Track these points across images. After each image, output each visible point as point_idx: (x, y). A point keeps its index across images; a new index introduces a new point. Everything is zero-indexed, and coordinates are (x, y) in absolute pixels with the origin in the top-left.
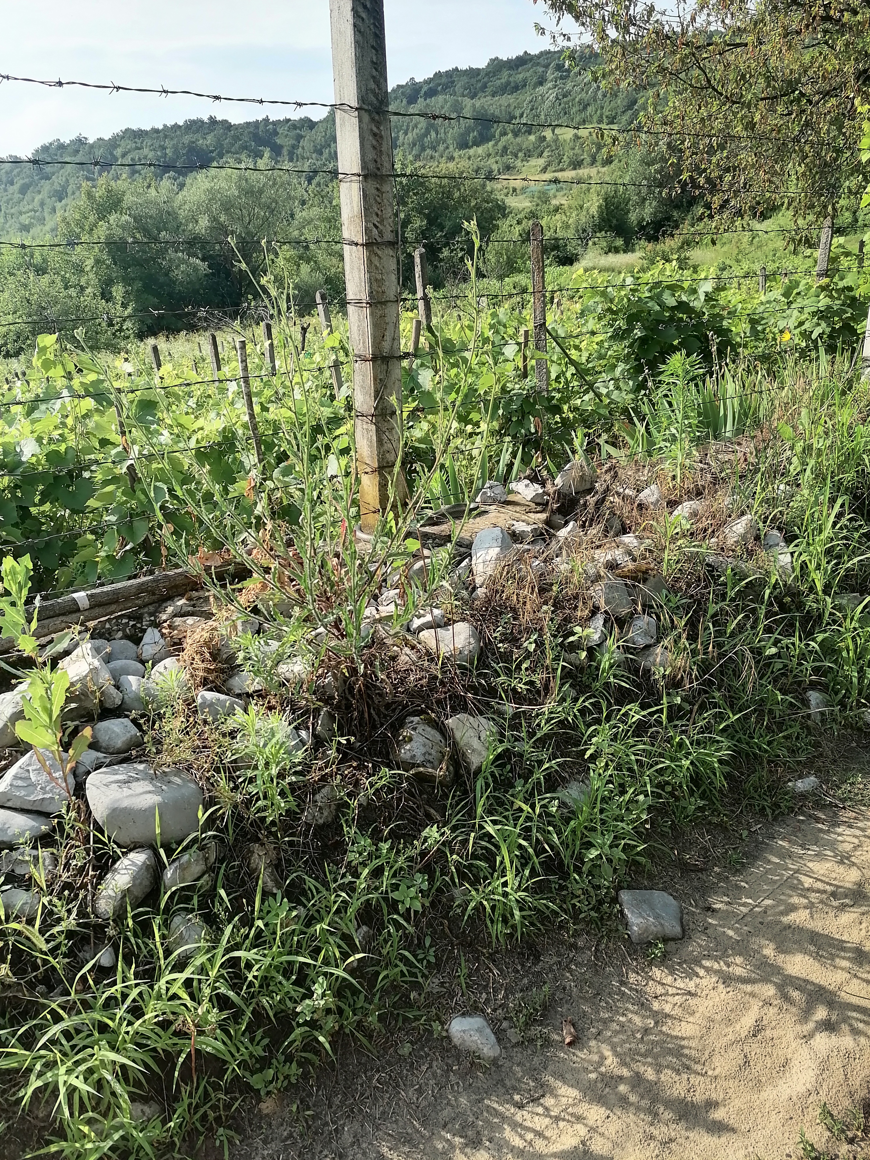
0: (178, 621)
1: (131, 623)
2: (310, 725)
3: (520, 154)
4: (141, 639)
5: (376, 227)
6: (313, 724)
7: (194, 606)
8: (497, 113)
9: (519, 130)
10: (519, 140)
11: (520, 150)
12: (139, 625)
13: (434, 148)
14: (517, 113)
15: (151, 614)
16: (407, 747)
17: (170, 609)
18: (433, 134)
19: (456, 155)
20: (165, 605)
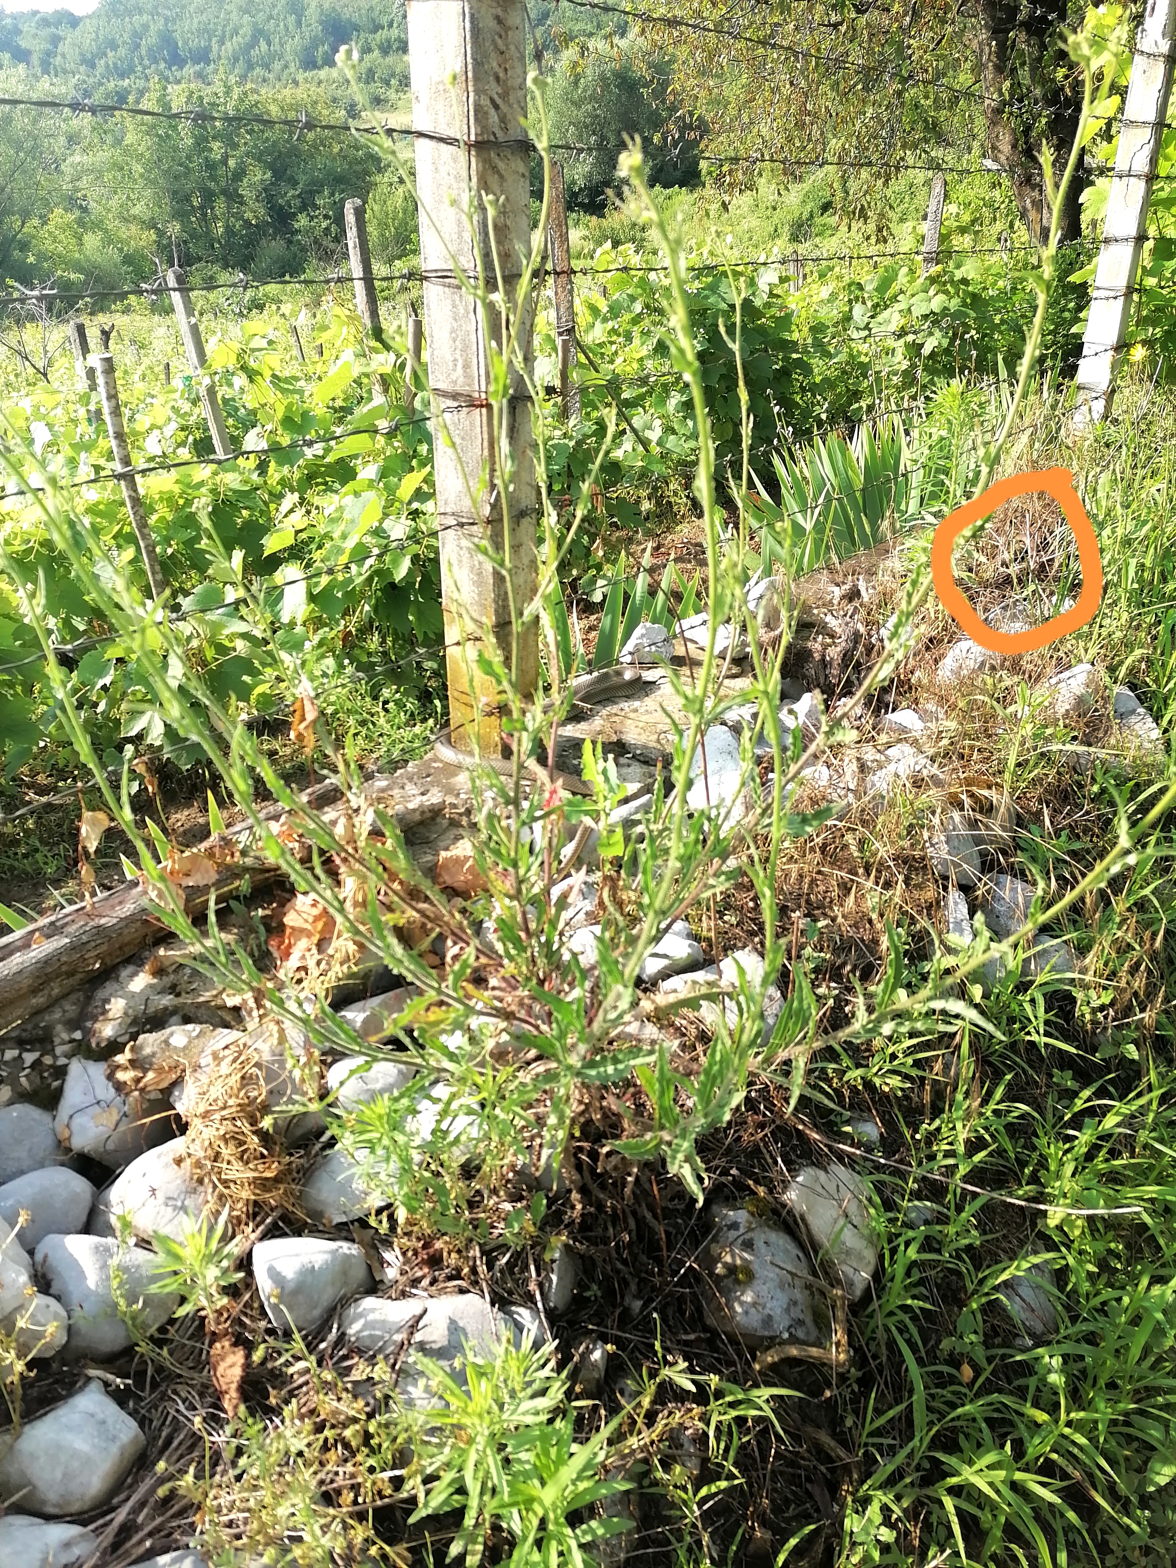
0: (149, 1042)
1: (29, 1058)
2: (533, 1287)
3: (393, 82)
4: (60, 1091)
5: (496, 107)
6: (541, 1285)
7: (174, 989)
8: (356, 18)
9: (390, 46)
10: (390, 60)
11: (393, 75)
12: (48, 1060)
13: (267, 67)
14: (384, 20)
15: (74, 1024)
16: (748, 1297)
17: (117, 1006)
18: (263, 44)
19: (300, 77)
20: (100, 994)
